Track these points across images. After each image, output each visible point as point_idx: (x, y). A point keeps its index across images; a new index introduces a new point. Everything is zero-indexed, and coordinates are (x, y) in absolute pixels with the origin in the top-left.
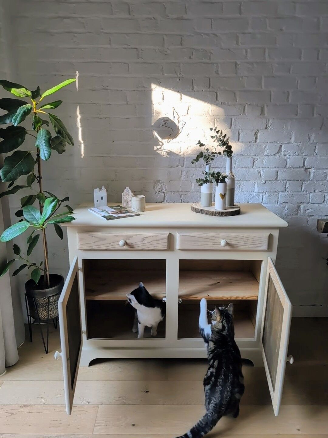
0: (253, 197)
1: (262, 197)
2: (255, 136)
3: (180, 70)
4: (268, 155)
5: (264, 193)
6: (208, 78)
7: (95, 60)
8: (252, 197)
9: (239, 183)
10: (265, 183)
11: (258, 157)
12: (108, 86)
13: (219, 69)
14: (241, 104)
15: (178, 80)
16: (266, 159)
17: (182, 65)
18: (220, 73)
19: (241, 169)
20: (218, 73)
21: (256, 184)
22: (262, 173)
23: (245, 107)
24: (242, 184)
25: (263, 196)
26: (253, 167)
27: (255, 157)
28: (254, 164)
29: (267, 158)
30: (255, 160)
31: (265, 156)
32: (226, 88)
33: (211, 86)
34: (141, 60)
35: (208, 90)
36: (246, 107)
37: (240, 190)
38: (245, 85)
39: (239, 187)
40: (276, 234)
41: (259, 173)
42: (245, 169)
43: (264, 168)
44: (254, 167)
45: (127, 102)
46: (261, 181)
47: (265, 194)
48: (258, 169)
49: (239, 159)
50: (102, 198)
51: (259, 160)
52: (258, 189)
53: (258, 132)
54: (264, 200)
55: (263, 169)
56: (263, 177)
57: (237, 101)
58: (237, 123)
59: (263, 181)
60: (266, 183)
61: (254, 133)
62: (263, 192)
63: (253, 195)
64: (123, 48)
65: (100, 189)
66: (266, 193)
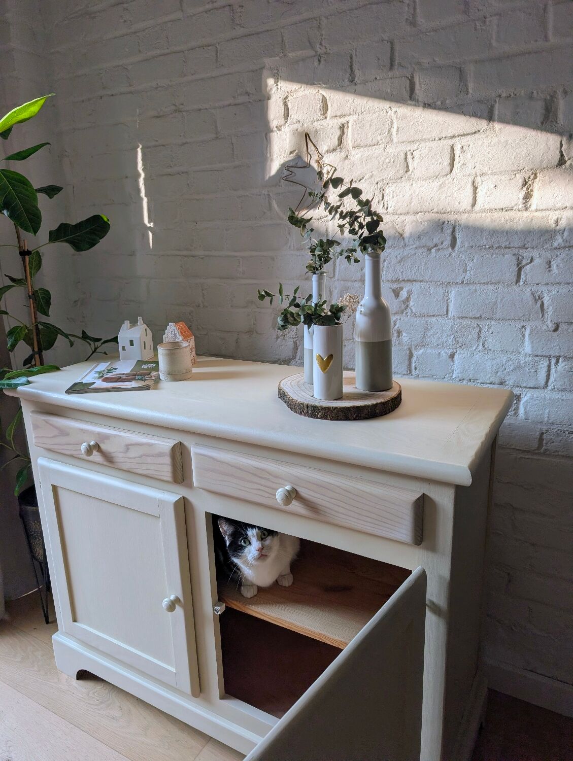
0: (518, 367)
1: (545, 370)
2: (525, 189)
3: (322, 35)
4: (565, 247)
5: (553, 361)
6: (388, 41)
7: (158, 52)
8: (514, 369)
9: (478, 325)
10: (556, 330)
11: (535, 254)
12: (182, 104)
13: (418, 10)
14: (479, 101)
15: (316, 63)
16: (559, 259)
17: (324, 21)
18: (420, 20)
19: (482, 287)
20: (413, 23)
21: (527, 332)
22: (546, 300)
23: (492, 106)
24: (484, 330)
25: (549, 366)
26: (518, 281)
27: (527, 254)
28: (522, 273)
29: (563, 255)
30: (524, 262)
31: (556, 249)
32: (437, 59)
33: (397, 62)
34: (240, 31)
35: (390, 74)
36: (497, 105)
37: (481, 346)
38: (494, 43)
39: (476, 336)
40: (445, 501)
41: (536, 301)
42: (492, 288)
43: (553, 284)
44: (521, 282)
45: (216, 134)
46: (544, 322)
47: (557, 362)
48: (535, 288)
49: (475, 261)
50: (132, 343)
51: (537, 261)
52: (533, 347)
53: (535, 177)
54: (552, 379)
55: (549, 287)
56: (550, 312)
57: (470, 91)
58: (469, 156)
59: (550, 325)
60: (560, 329)
61: (520, 182)
62: (549, 357)
63: (519, 363)
64: (206, 12)
65: (134, 322)
66: (560, 360)
